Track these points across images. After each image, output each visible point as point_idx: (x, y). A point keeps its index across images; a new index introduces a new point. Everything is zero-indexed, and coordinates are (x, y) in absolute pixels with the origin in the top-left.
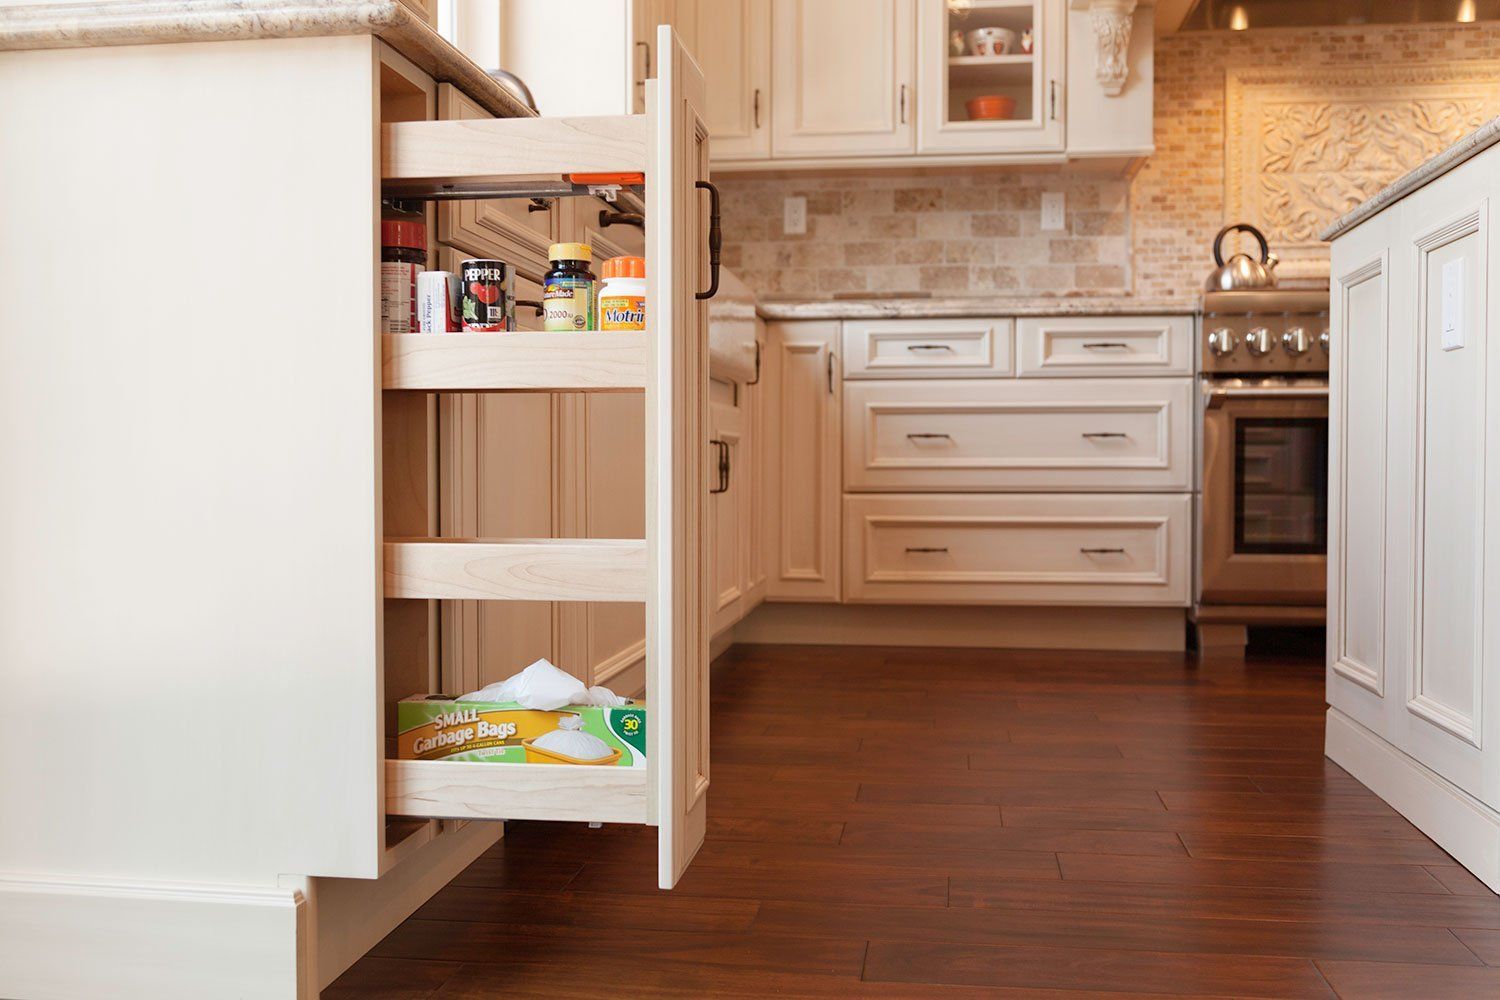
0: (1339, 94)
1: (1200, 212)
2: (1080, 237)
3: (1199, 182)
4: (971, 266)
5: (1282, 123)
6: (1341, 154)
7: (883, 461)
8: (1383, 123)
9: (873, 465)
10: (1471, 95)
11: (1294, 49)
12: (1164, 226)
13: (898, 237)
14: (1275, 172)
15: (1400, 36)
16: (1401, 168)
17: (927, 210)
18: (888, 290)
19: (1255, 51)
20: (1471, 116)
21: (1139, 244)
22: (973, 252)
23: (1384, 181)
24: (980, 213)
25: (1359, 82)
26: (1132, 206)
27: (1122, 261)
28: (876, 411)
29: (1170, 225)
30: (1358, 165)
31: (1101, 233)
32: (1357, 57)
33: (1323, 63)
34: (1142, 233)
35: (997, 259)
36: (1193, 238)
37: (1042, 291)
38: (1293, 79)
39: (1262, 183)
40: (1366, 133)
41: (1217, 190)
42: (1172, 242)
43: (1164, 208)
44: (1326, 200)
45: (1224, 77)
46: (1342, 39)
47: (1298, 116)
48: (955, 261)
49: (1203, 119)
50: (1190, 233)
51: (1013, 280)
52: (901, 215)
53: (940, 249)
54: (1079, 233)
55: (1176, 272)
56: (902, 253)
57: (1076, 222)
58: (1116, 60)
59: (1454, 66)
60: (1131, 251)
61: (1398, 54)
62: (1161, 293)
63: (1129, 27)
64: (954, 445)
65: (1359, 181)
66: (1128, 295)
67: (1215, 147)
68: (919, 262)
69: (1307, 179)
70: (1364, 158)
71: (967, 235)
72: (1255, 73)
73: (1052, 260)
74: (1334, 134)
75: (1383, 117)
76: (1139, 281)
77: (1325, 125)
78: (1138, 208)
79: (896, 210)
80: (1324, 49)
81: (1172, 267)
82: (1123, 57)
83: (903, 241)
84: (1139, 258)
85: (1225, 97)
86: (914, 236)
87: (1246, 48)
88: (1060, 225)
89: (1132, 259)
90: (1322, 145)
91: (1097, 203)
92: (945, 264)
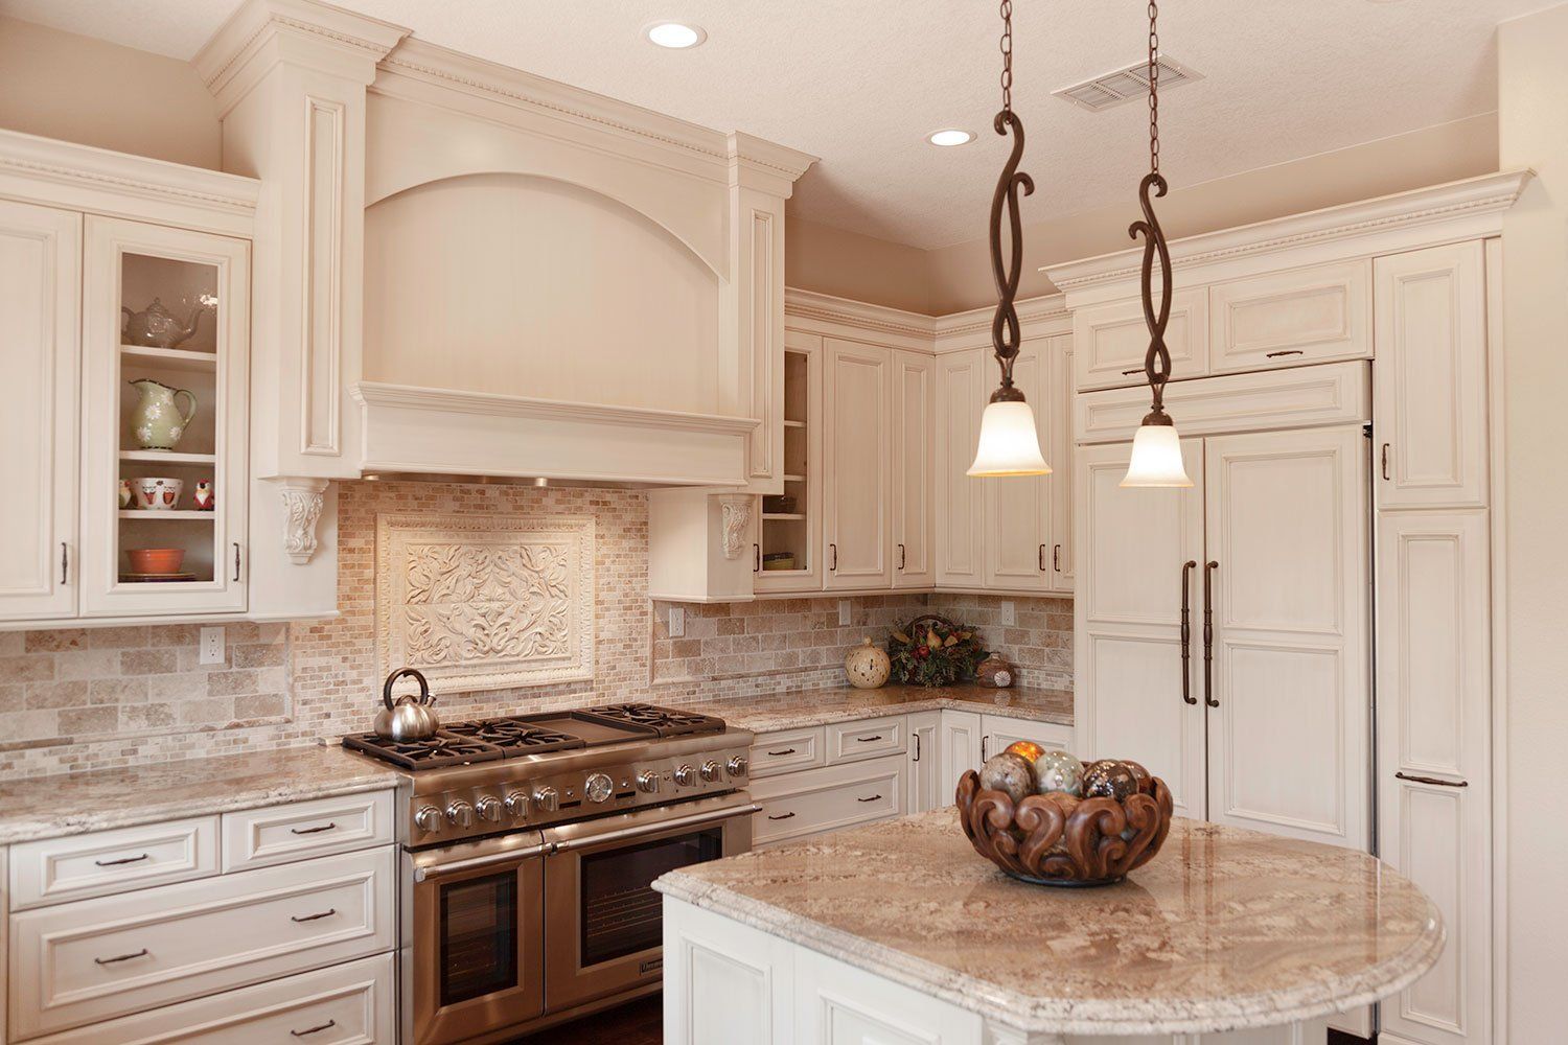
0: (467, 537)
1: (354, 640)
2: (238, 670)
3: (353, 613)
4: (120, 705)
5: (422, 561)
6: (469, 588)
7: (63, 997)
8: (499, 562)
9: (52, 1004)
10: (560, 541)
11: (432, 498)
12: (320, 655)
13: (29, 679)
14: (417, 603)
15: (511, 491)
16: (512, 599)
17: (68, 649)
18: (17, 740)
19: (400, 497)
20: (560, 558)
21: (299, 673)
22: (123, 691)
23: (501, 610)
24: (131, 650)
25: (482, 528)
26: (292, 638)
27: (283, 690)
28: (53, 942)
29: (327, 654)
30: (481, 597)
31: (261, 664)
32: (480, 507)
33: (454, 511)
34: (301, 661)
35: (150, 696)
36: (348, 664)
37: (202, 725)
38: (432, 524)
39: (406, 612)
40: (488, 570)
41: (368, 620)
42: (329, 669)
43: (321, 638)
44: (458, 626)
45: (375, 520)
46: (468, 492)
47: (436, 556)
48: (102, 702)
49: (356, 556)
50: (345, 659)
51: (169, 716)
52: (33, 655)
53: (84, 690)
54: (238, 665)
55: (332, 697)
56: (36, 696)
57: (236, 655)
58: (306, 533)
59: (550, 519)
60: (291, 680)
61: (510, 507)
62: (319, 717)
63: (321, 505)
64: (153, 958)
65: (483, 611)
66: (288, 721)
67: (367, 581)
68: (56, 706)
69: (444, 610)
70: (485, 591)
71: (117, 673)
72: (400, 518)
73: (210, 693)
74: (463, 572)
75: (500, 558)
76: (299, 707)
77: (457, 564)
78: (297, 639)
79: (28, 650)
80: (455, 499)
81: (328, 692)
82: (312, 531)
83: (38, 683)
84: (298, 685)
85: (375, 537)
86: (52, 677)
87: (392, 495)
88: (220, 659)
89: (292, 688)
90: (454, 581)
91: (257, 635)
92: (89, 705)
